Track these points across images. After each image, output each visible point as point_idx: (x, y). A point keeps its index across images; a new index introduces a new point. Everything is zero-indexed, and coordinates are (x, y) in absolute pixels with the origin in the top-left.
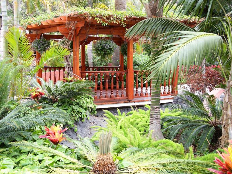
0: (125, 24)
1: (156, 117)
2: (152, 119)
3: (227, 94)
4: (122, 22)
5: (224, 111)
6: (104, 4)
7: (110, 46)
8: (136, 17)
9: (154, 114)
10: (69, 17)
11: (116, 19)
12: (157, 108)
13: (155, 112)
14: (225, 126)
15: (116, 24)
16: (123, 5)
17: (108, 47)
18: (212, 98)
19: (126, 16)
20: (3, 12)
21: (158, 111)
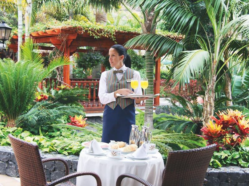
0: (114, 38)
1: (149, 116)
2: (146, 118)
3: (207, 95)
4: (112, 36)
5: (205, 108)
6: (85, 16)
7: (97, 57)
8: (124, 32)
9: (148, 114)
10: (62, 30)
11: (106, 33)
12: (150, 108)
13: (149, 112)
14: (206, 120)
15: (106, 37)
16: (103, 18)
17: (96, 58)
18: (195, 99)
19: (116, 30)
20: (19, 25)
21: (151, 111)
